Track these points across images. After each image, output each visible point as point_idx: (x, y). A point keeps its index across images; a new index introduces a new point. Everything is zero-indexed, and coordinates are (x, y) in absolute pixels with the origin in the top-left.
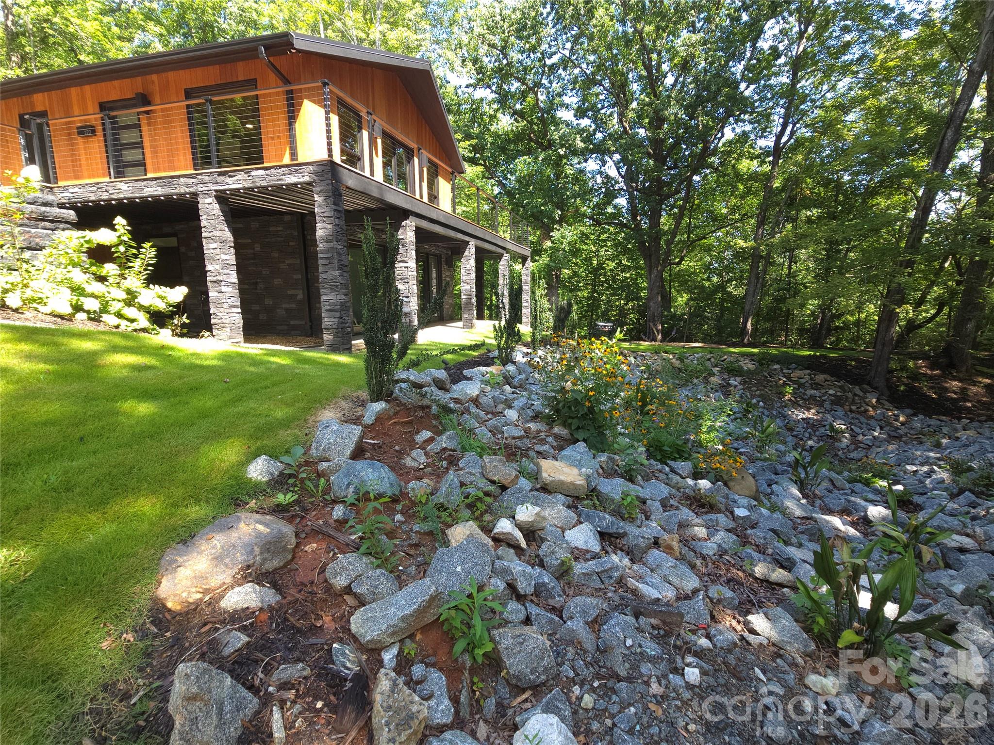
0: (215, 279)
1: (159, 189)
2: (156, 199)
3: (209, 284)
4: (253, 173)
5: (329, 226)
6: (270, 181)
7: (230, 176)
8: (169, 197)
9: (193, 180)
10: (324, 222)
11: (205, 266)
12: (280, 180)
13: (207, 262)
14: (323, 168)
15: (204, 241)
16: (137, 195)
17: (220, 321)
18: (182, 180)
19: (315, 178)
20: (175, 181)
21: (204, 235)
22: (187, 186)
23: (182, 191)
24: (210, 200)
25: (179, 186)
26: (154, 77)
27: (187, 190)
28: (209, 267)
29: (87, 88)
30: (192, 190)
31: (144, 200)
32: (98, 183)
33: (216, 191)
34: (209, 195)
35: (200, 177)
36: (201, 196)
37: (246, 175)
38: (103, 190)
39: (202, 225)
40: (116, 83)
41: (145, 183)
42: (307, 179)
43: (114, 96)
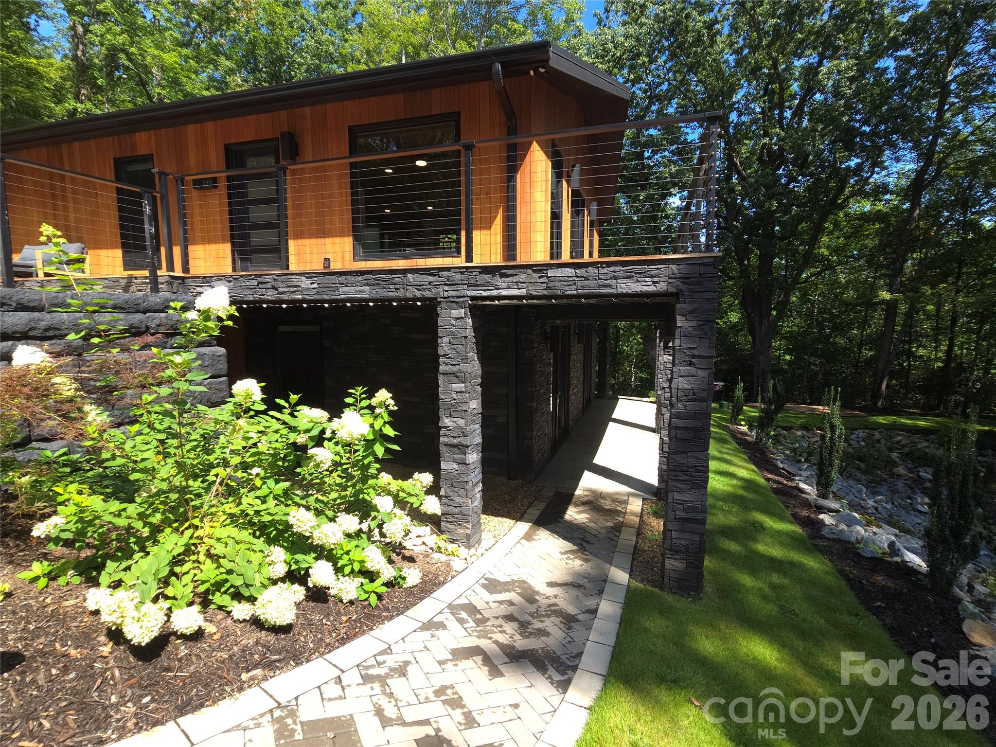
0: (455, 441)
1: (367, 288)
2: (360, 305)
3: (443, 449)
4: (550, 273)
5: (701, 373)
6: (583, 287)
7: (503, 276)
8: (383, 304)
9: (431, 279)
10: (691, 364)
11: (438, 419)
12: (605, 286)
13: (442, 413)
14: (702, 270)
15: (441, 378)
16: (326, 297)
17: (456, 510)
18: (410, 276)
19: (683, 287)
20: (396, 278)
21: (442, 368)
22: (419, 287)
23: (409, 295)
24: (461, 312)
25: (406, 285)
26: (307, 111)
27: (418, 294)
28: (447, 421)
29: (210, 126)
30: (427, 294)
31: (338, 306)
32: (260, 275)
33: (473, 298)
34: (460, 306)
35: (445, 274)
36: (443, 305)
37: (537, 275)
38: (269, 285)
39: (440, 352)
40: (251, 119)
41: (342, 279)
42: (662, 287)
43: (247, 136)
